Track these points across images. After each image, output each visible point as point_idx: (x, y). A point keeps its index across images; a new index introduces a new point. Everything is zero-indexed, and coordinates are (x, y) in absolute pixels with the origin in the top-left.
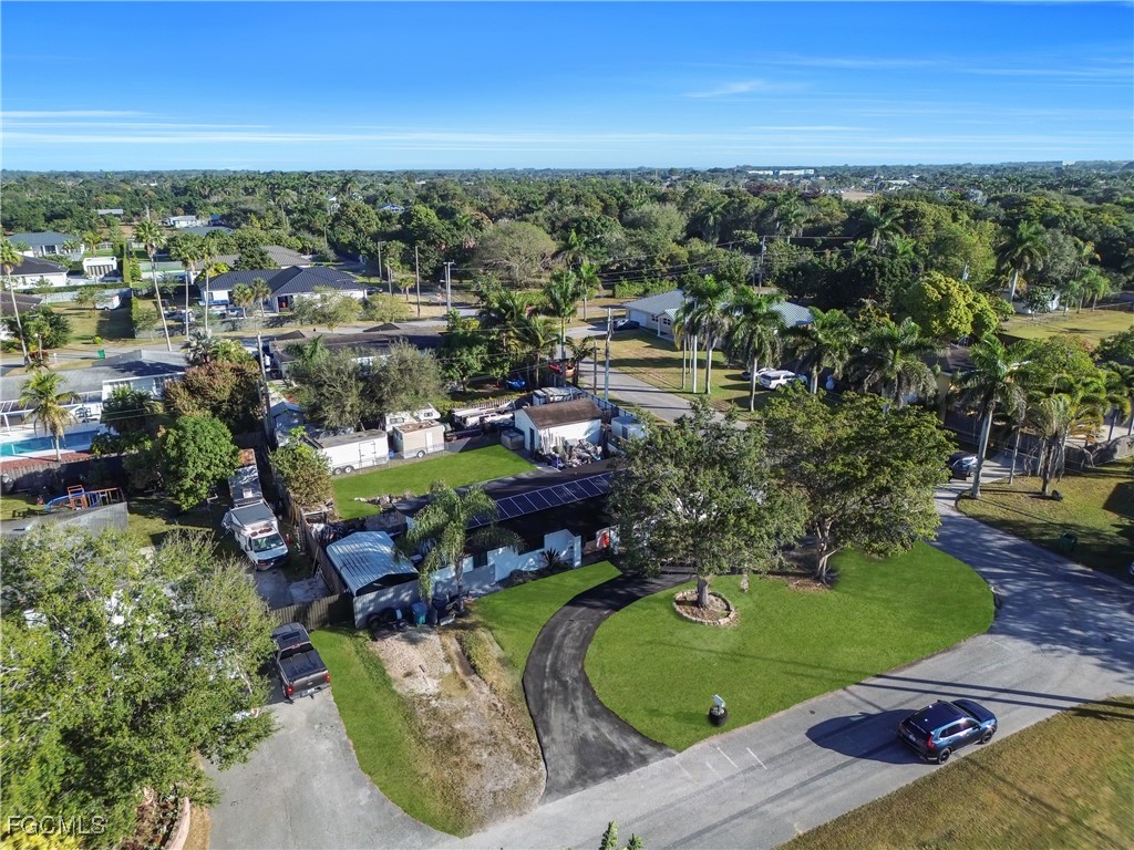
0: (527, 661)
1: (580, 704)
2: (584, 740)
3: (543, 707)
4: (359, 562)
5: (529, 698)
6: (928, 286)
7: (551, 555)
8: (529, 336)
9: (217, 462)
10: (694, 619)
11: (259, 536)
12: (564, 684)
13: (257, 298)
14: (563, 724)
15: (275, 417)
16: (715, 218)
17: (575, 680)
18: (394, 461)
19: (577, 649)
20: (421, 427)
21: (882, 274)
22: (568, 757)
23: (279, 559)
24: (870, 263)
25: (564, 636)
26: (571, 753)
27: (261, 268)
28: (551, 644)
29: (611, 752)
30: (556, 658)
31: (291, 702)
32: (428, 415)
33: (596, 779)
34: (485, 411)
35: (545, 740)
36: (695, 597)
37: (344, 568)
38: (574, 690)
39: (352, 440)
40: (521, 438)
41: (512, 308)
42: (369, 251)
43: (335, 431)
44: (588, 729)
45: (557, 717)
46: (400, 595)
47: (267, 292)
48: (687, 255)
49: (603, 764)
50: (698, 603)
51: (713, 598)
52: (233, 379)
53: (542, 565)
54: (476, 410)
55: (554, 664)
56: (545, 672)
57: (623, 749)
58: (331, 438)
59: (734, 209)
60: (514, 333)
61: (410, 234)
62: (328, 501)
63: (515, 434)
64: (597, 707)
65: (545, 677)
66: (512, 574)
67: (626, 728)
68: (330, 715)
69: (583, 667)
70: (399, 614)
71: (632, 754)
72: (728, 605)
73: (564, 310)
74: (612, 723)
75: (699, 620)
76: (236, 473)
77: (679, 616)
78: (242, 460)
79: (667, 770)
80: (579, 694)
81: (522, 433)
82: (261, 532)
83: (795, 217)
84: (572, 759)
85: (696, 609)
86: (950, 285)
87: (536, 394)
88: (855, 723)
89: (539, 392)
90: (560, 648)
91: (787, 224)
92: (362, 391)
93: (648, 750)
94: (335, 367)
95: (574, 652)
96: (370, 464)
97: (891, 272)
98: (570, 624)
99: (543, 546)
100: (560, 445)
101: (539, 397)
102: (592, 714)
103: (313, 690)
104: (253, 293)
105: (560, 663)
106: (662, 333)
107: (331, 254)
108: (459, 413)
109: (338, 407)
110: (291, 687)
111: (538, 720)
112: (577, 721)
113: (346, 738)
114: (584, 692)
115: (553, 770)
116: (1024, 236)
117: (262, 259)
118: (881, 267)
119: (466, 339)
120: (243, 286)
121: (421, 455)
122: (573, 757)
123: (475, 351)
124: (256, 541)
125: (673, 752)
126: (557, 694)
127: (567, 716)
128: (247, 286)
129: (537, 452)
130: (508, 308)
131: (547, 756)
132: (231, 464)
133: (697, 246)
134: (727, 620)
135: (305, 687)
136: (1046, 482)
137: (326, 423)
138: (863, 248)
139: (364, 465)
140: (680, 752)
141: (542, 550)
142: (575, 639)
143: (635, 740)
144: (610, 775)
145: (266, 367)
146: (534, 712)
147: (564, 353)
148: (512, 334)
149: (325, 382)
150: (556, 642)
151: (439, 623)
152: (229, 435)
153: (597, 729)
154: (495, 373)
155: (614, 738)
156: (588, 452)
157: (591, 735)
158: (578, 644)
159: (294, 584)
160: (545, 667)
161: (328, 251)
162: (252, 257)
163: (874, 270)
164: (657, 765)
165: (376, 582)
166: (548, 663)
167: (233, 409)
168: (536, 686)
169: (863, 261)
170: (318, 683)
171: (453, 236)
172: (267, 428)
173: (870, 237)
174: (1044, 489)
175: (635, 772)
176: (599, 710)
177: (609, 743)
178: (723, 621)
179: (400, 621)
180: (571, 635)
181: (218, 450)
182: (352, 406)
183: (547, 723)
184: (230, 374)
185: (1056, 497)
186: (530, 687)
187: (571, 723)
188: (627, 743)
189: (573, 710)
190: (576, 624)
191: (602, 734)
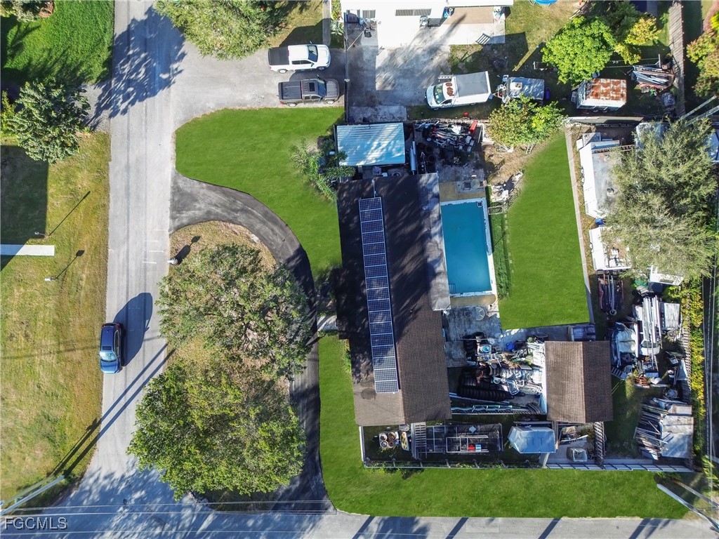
1: (219, 211)
2: (196, 201)
3: (225, 193)
5: (234, 190)
12: (236, 211)
14: (210, 197)
17: (236, 218)
19: (258, 230)
25: (272, 230)
26: (191, 191)
28: (268, 220)
29: (185, 208)
30: (257, 217)
33: (173, 194)
35: (204, 185)
38: (229, 213)
44: (202, 206)
45: (215, 197)
49: (179, 201)
55: (253, 214)
56: (248, 206)
57: (183, 214)
64: (212, 217)
65: (245, 204)
67: (193, 222)
69: (243, 226)
71: (178, 215)
74: (200, 218)
80: (225, 214)
84: (189, 191)
90: (263, 222)
93: (177, 223)
95: (256, 227)
98: (282, 238)
102: (209, 213)
105: (252, 217)
111: (218, 188)
112: (209, 204)
114: (225, 216)
115: (186, 180)
125: (171, 232)
126: (230, 204)
127: (214, 201)
131: (195, 181)
140: (170, 235)
142: (265, 233)
143: (185, 221)
144: (172, 200)
146: (224, 189)
150: (269, 223)
153: (200, 209)
155: (191, 213)
157: (198, 206)
160: (253, 209)
164: (168, 222)
166: (254, 211)
168: (241, 198)
175: (169, 210)
176: (208, 218)
177: (189, 210)
183: (214, 191)
186: (242, 195)
187: (208, 201)
188: (185, 216)
189: (216, 205)
190: (279, 241)
191: (195, 210)
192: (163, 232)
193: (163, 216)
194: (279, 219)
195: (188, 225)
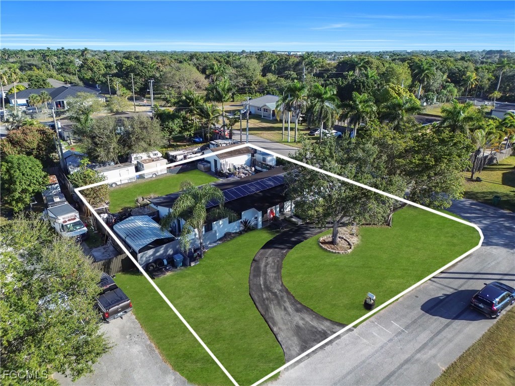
0: (249, 282)
1: (288, 304)
2: (298, 327)
3: (267, 309)
4: (137, 233)
5: (257, 304)
6: (390, 89)
7: (245, 223)
8: (204, 113)
9: (35, 181)
10: (334, 251)
11: (68, 223)
12: (275, 294)
13: (43, 102)
14: (282, 318)
15: (65, 159)
16: (275, 66)
17: (280, 290)
18: (140, 180)
19: (275, 273)
20: (153, 161)
21: (364, 86)
22: (292, 338)
23: (83, 235)
24: (358, 81)
25: (266, 266)
26: (293, 336)
27: (44, 88)
28: (260, 272)
29: (316, 332)
30: (265, 279)
31: (108, 322)
32: (155, 154)
34: (186, 152)
35: (275, 329)
36: (330, 239)
37: (127, 237)
38: (282, 297)
39: (114, 168)
40: (209, 165)
41: (193, 99)
42: (102, 82)
43: (103, 164)
44: (298, 319)
45: (277, 314)
46: (167, 251)
47: (49, 98)
48: (266, 81)
49: (315, 341)
50: (333, 242)
51: (340, 239)
52: (39, 136)
53: (242, 228)
54: (181, 152)
55: (265, 283)
56: (261, 288)
57: (323, 330)
58: (102, 168)
59: (283, 62)
60: (196, 112)
61: (123, 73)
62: (107, 201)
63: (205, 163)
64: (299, 306)
65: (262, 291)
66: (225, 234)
67: (319, 317)
68: (135, 328)
69: (282, 283)
70: (165, 262)
71: (329, 332)
72: (348, 242)
73: (224, 97)
74: (310, 314)
75: (337, 251)
76: (47, 189)
77: (325, 250)
78: (50, 182)
79: (352, 340)
80: (285, 299)
81: (209, 162)
82: (69, 220)
83: (315, 64)
84: (295, 339)
85: (332, 246)
86: (400, 89)
87: (211, 143)
88: (442, 300)
89: (213, 142)
90: (265, 273)
91: (312, 67)
92: (119, 140)
94: (102, 127)
95: (274, 275)
96: (126, 181)
97: (367, 85)
98: (266, 260)
99: (241, 219)
100: (232, 167)
101: (213, 144)
102: (297, 310)
103: (122, 313)
104: (41, 99)
105: (268, 282)
106: (264, 116)
107: (81, 83)
108: (172, 153)
109: (106, 149)
110: (107, 313)
111: (267, 317)
112: (290, 315)
113: (149, 342)
114: (288, 298)
115: (286, 348)
116: (425, 68)
117: (44, 83)
118: (363, 83)
119: (170, 115)
120: (35, 95)
121: (154, 176)
122: (295, 338)
123: (176, 122)
124: (66, 225)
126: (273, 300)
127: (283, 313)
128: (37, 95)
129: (220, 172)
130: (191, 99)
131: (279, 339)
132: (44, 183)
133: (271, 77)
134: (351, 250)
135: (117, 312)
136: (473, 173)
137: (99, 159)
138: (352, 75)
139: (123, 182)
141: (240, 221)
142: (272, 268)
143: (328, 324)
145: (58, 128)
146: (263, 313)
147: (224, 122)
148: (195, 112)
149: (97, 135)
150: (262, 270)
151: (190, 265)
152: (41, 165)
153: (303, 319)
154: (186, 134)
155: (315, 323)
156: (247, 170)
157: (301, 323)
158: (275, 270)
159: (94, 249)
160: (260, 285)
161: (79, 82)
162: (38, 82)
163: (360, 85)
165: (150, 244)
166: (262, 283)
167: (40, 153)
168: (259, 297)
169: (354, 81)
170: (124, 309)
171: (148, 71)
172: (62, 164)
173: (354, 70)
174: (472, 177)
176: (301, 308)
177: (313, 327)
178: (349, 251)
179: (166, 266)
180: (269, 266)
181: (35, 174)
182: (114, 149)
183: (273, 318)
184: (36, 133)
185: (478, 180)
186: (256, 297)
187: (287, 317)
188: (324, 326)
189: (285, 309)
190: (270, 259)
191: (307, 322)
192: (361, 334)
193: (346, 345)
194: (252, 268)
195: (327, 319)
